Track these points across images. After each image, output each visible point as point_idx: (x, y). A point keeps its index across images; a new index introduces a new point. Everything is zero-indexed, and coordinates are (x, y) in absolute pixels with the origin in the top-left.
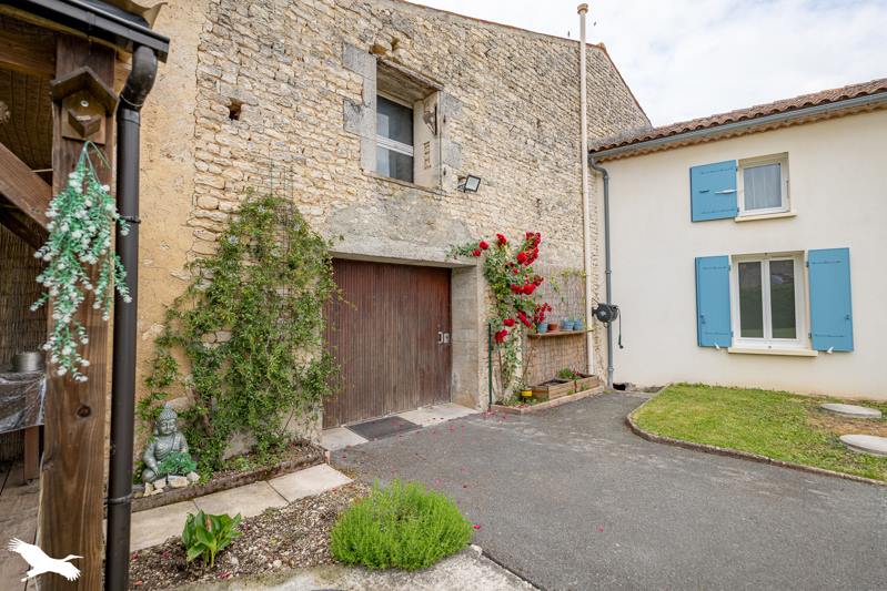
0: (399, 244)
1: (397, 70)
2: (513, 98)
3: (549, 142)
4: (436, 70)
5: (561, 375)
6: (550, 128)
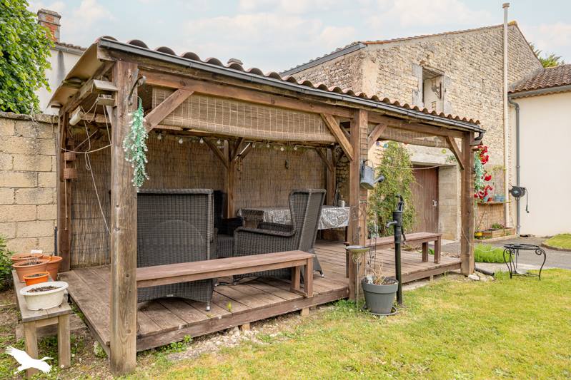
0: (429, 156)
1: (428, 70)
2: (472, 70)
3: (488, 91)
4: (442, 66)
5: (493, 226)
6: (488, 83)
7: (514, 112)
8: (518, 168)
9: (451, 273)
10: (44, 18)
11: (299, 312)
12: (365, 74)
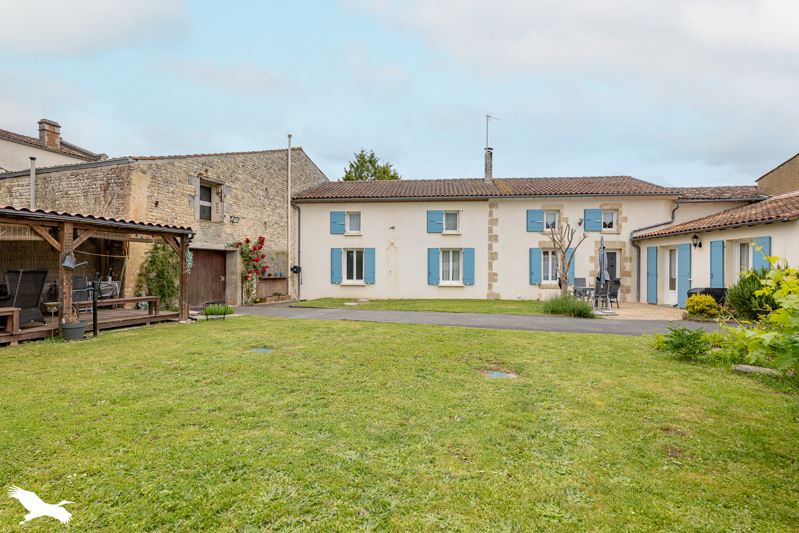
1: (207, 180)
2: (255, 181)
3: (272, 197)
4: (222, 177)
6: (272, 191)
7: (297, 213)
8: (299, 252)
9: (168, 321)
10: (47, 127)
11: (9, 343)
12: (133, 182)
